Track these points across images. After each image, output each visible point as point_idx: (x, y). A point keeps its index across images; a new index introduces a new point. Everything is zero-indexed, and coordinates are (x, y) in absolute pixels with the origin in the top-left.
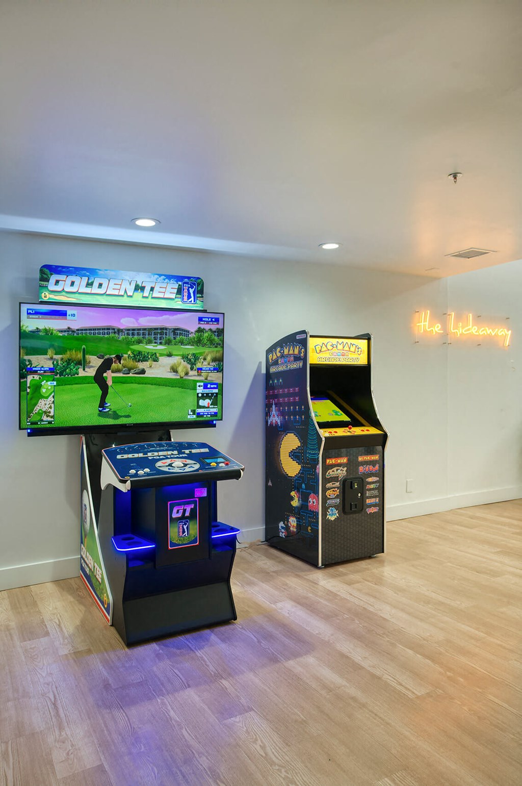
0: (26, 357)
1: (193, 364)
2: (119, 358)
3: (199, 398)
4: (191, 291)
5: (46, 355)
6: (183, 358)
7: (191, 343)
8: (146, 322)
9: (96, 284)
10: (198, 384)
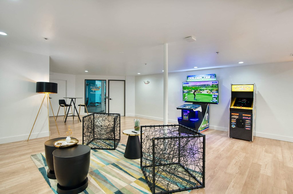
0: (183, 90)
1: (211, 91)
2: (197, 90)
3: (213, 98)
4: (213, 77)
5: (186, 90)
6: (209, 90)
7: (211, 87)
8: (202, 84)
9: (195, 78)
10: (213, 95)
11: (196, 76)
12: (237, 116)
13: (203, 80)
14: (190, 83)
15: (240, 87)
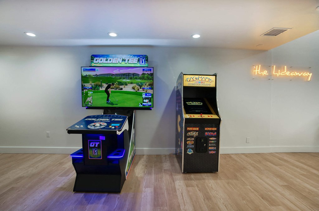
0: (83, 84)
1: (141, 86)
2: (113, 84)
3: (143, 99)
4: (143, 60)
5: (89, 83)
6: (137, 84)
7: (140, 78)
8: (123, 71)
9: (109, 60)
10: (143, 94)
11: (110, 56)
12: (195, 132)
13: (123, 64)
14: (98, 69)
15: (196, 78)
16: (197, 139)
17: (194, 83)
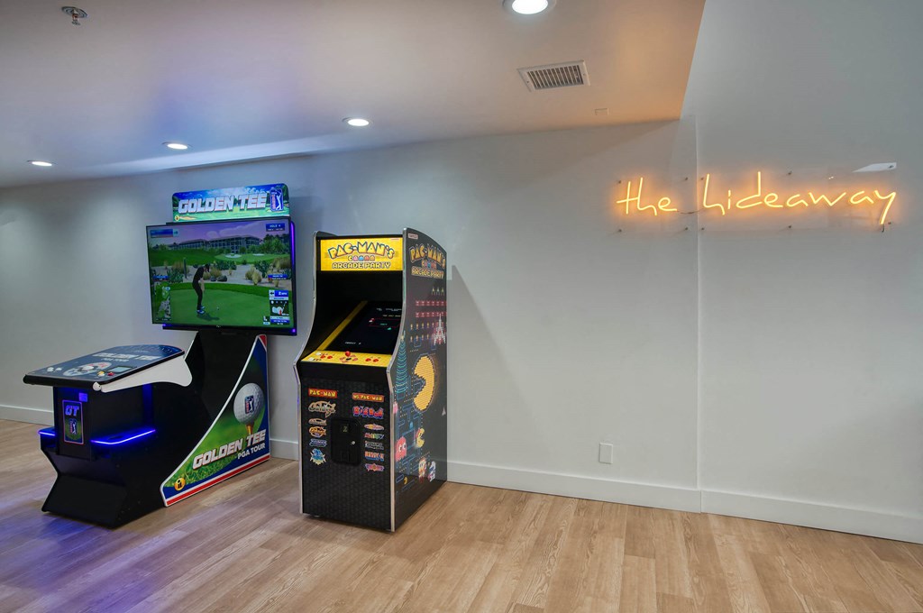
0: (153, 268)
1: (264, 272)
2: (208, 267)
3: (272, 305)
4: (278, 198)
5: (162, 265)
6: (256, 266)
7: (263, 250)
8: (226, 233)
9: (207, 204)
10: (270, 291)
11: (209, 193)
12: (328, 403)
13: (237, 214)
14: (177, 230)
15: (352, 247)
16: (334, 423)
17: (346, 261)
